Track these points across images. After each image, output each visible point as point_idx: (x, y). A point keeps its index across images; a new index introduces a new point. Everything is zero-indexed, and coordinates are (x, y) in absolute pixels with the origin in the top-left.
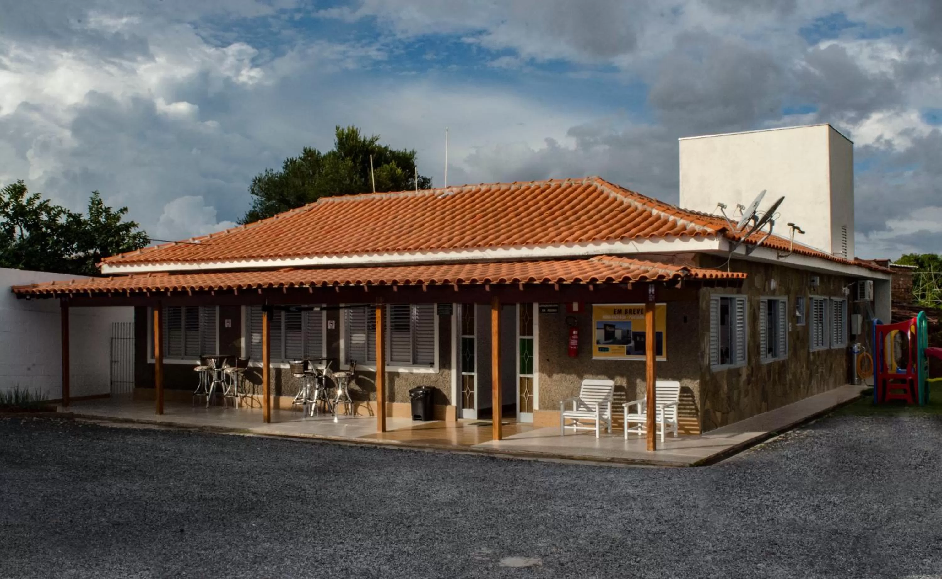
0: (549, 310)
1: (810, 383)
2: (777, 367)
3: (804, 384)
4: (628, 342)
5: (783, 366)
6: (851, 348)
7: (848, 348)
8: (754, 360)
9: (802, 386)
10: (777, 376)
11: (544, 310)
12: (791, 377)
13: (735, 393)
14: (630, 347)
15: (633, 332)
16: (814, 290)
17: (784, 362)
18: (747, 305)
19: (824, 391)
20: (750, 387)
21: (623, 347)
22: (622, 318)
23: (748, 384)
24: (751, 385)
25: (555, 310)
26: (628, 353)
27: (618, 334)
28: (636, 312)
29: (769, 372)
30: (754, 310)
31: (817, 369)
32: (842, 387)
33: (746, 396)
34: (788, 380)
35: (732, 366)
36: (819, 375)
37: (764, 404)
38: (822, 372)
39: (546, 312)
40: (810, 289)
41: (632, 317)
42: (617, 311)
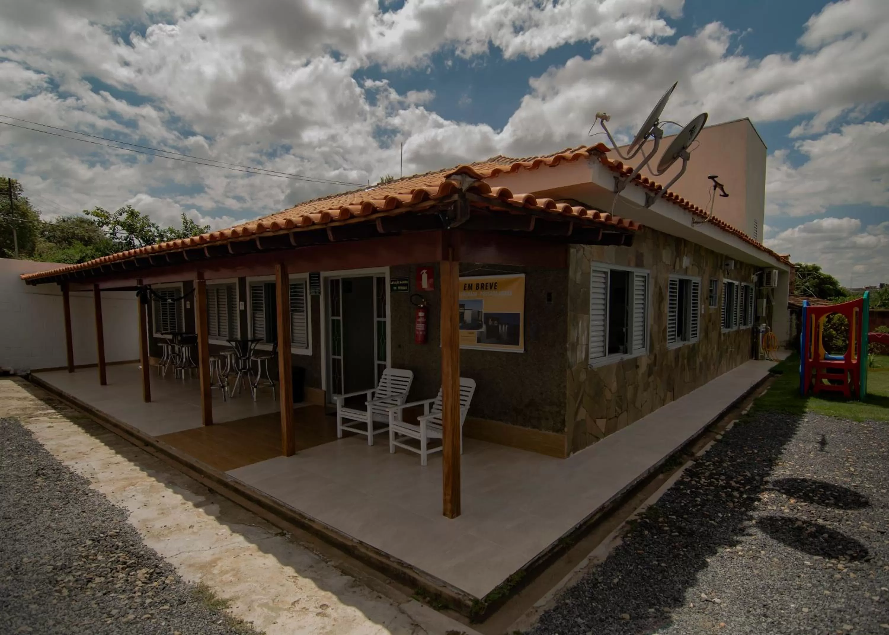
0: (399, 288)
1: (720, 363)
2: (687, 352)
3: (714, 365)
4: (479, 326)
5: (693, 350)
6: (757, 328)
7: (753, 328)
8: (657, 347)
9: (712, 367)
10: (686, 361)
11: (395, 288)
12: (701, 360)
13: (630, 390)
14: (481, 332)
15: (485, 314)
16: (728, 274)
17: (694, 345)
18: (652, 281)
19: (732, 368)
20: (651, 379)
21: (473, 333)
22: (472, 295)
23: (649, 375)
24: (653, 376)
25: (405, 288)
26: (479, 341)
27: (468, 316)
28: (489, 287)
29: (677, 358)
30: (660, 289)
31: (727, 349)
32: (747, 363)
33: (645, 390)
34: (698, 363)
35: (627, 357)
36: (728, 355)
37: (669, 394)
38: (731, 351)
39: (397, 290)
40: (724, 272)
41: (484, 293)
42: (467, 286)
